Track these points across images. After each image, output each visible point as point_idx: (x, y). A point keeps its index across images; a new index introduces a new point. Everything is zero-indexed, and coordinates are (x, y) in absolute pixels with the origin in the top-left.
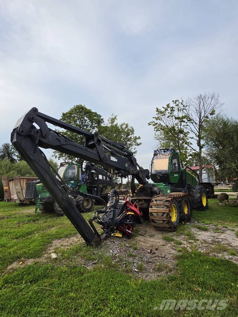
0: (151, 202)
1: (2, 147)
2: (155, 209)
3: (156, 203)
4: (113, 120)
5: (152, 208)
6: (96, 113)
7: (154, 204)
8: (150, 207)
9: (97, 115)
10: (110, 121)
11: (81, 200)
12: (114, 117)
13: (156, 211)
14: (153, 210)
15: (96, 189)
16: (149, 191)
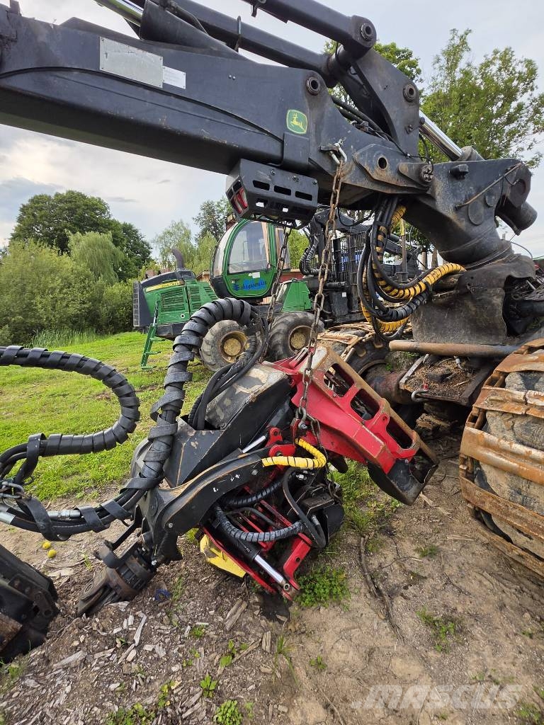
0: (492, 383)
1: (202, 212)
2: (505, 444)
3: (520, 395)
4: (454, 54)
5: (483, 425)
6: (394, 46)
7: (504, 408)
8: (474, 419)
9: (398, 52)
10: (443, 61)
11: (278, 333)
12: (457, 41)
13: (513, 464)
14: (488, 445)
15: (344, 295)
16: (498, 301)
